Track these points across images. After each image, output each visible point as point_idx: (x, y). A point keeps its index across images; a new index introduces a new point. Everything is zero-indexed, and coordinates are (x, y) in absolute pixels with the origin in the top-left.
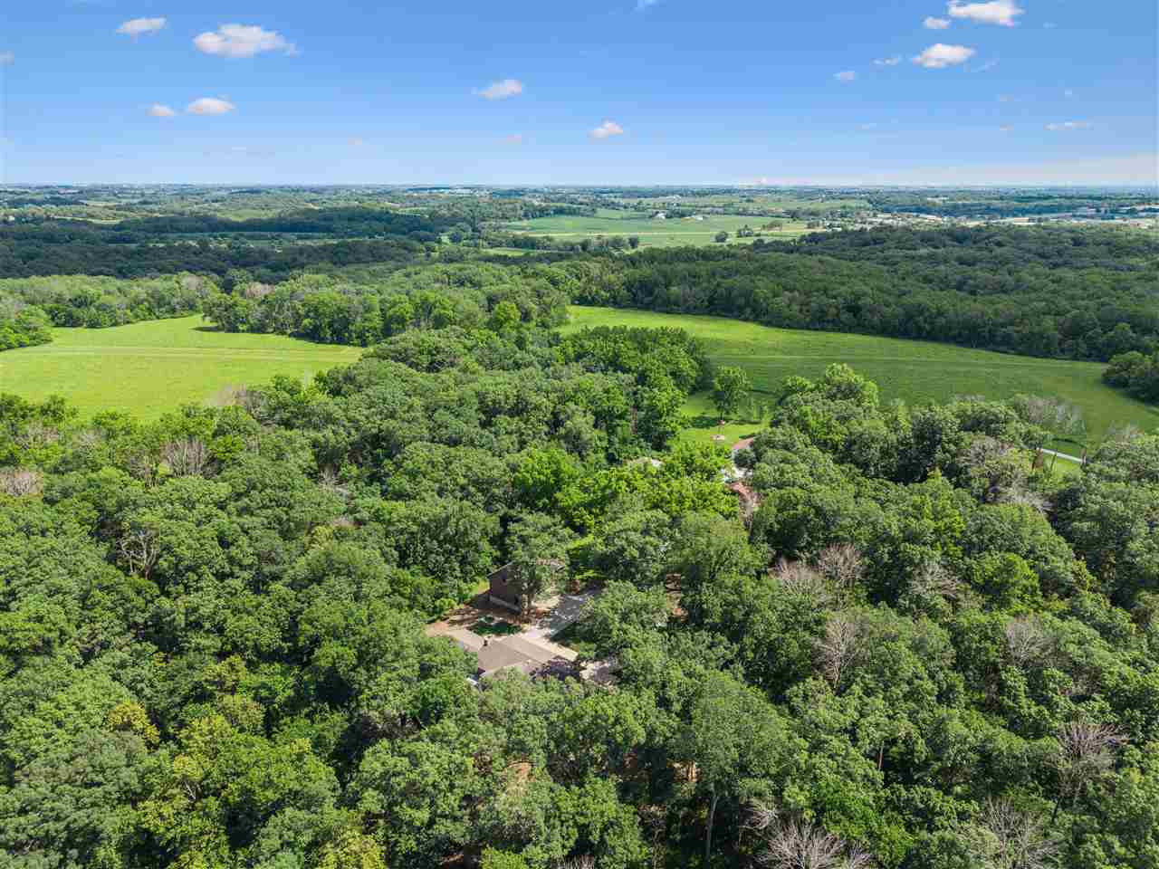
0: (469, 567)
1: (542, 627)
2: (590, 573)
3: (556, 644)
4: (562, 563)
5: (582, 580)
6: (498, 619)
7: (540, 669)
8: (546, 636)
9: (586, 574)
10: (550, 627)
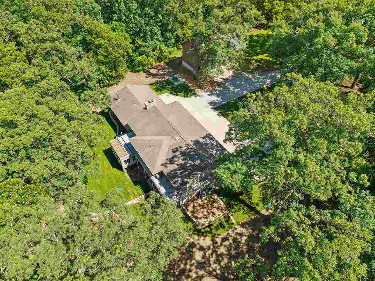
0: (169, 34)
1: (211, 94)
2: (264, 57)
3: (216, 113)
4: (241, 45)
5: (256, 61)
6: (182, 80)
7: (184, 149)
8: (212, 103)
9: (260, 57)
10: (218, 96)
